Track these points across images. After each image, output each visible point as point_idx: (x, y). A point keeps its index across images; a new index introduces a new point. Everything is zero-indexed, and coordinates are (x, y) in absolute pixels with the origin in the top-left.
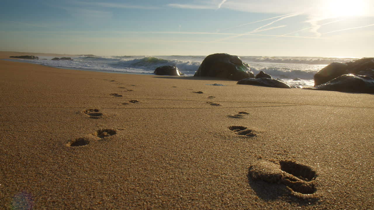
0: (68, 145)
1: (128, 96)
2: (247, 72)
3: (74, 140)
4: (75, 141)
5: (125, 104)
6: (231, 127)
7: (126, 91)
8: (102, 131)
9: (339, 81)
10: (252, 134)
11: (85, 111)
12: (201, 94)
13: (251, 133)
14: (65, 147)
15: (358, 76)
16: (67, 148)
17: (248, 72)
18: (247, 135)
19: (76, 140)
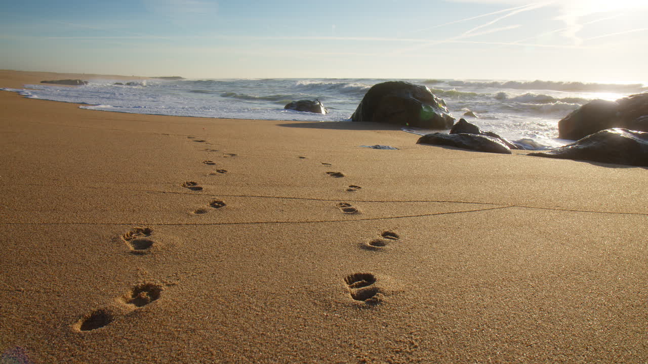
0: (77, 327)
1: (213, 187)
2: (441, 114)
3: (88, 314)
4: (90, 316)
5: (200, 212)
6: (352, 276)
7: (214, 174)
8: (140, 288)
9: (594, 143)
10: (376, 298)
11: (129, 233)
12: (340, 179)
13: (374, 298)
14: (71, 332)
15: (630, 132)
16: (73, 333)
17: (444, 115)
18: (367, 303)
19: (92, 314)
